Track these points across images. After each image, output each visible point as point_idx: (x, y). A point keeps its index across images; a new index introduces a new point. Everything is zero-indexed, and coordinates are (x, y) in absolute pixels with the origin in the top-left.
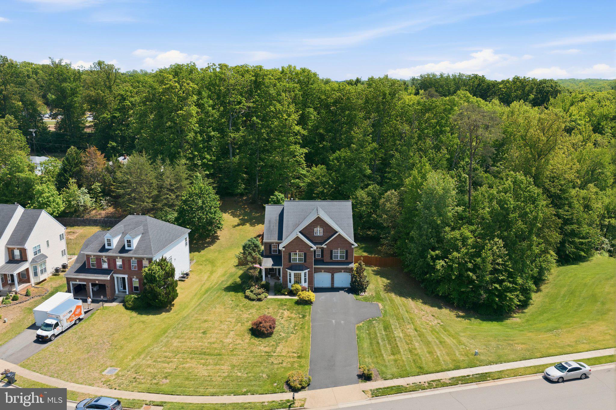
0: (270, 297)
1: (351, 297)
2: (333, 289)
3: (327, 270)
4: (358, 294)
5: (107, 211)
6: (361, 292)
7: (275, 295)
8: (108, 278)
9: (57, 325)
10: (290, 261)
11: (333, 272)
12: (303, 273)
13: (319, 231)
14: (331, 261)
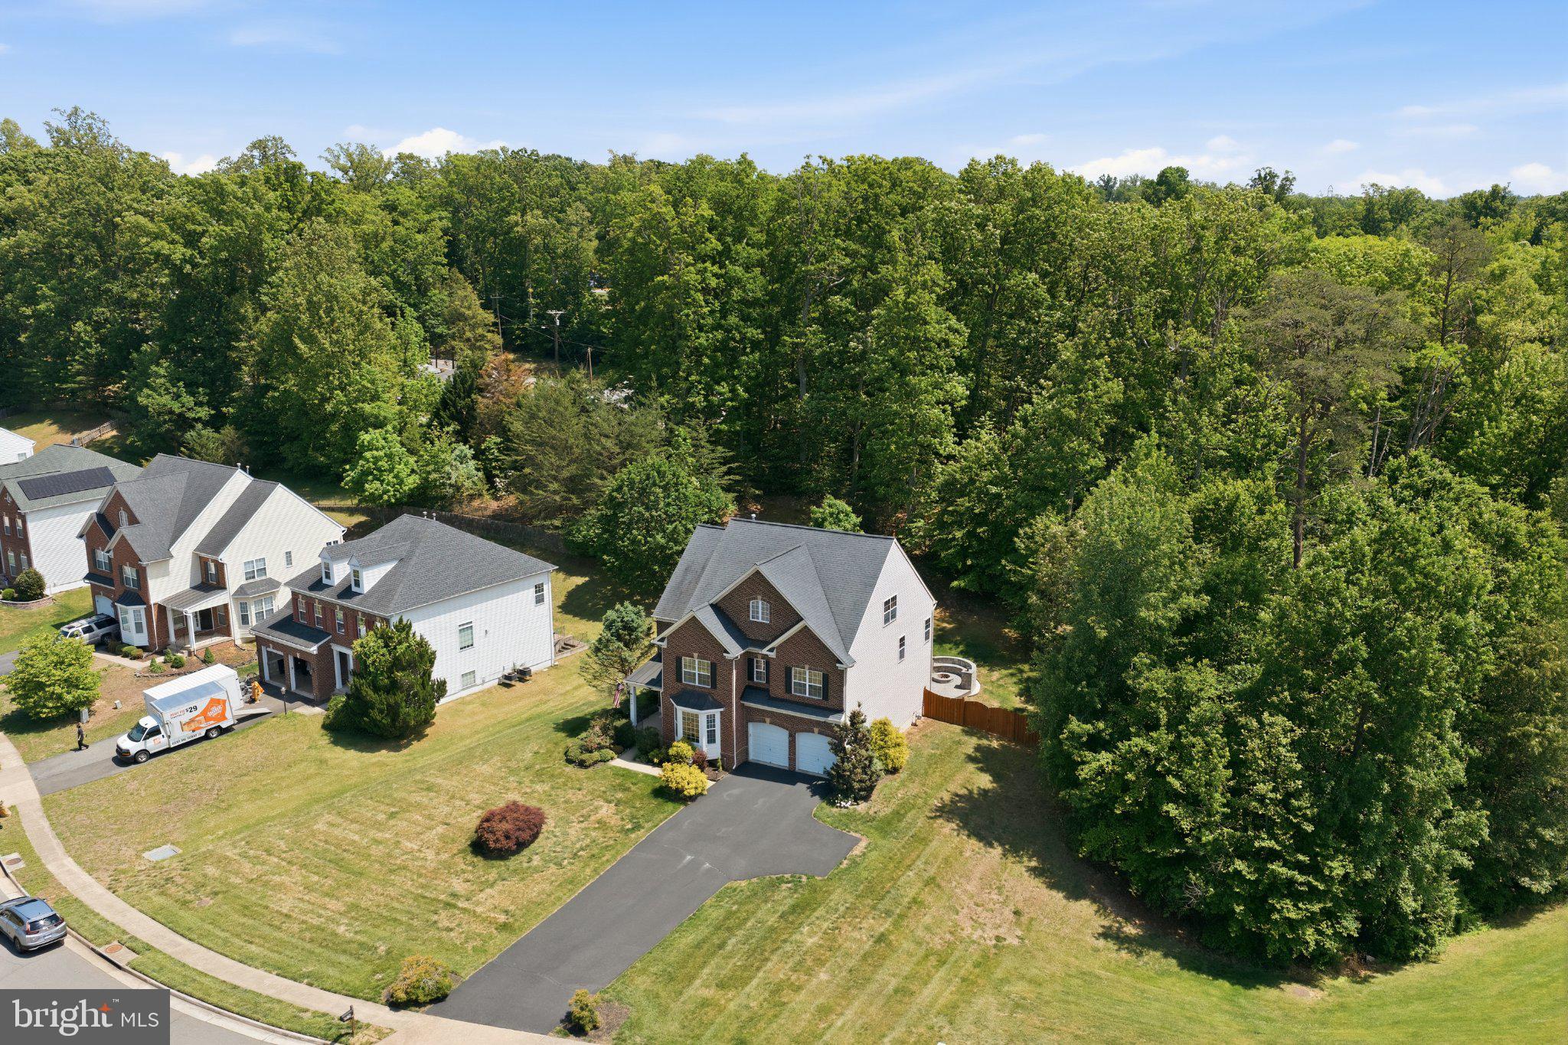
0: (619, 763)
1: (817, 804)
2: (789, 775)
3: (778, 721)
4: (833, 804)
5: (502, 503)
6: (846, 797)
7: (634, 760)
8: (314, 649)
9: (155, 732)
10: (679, 679)
11: (794, 728)
12: (703, 716)
13: (759, 612)
14: (787, 696)
